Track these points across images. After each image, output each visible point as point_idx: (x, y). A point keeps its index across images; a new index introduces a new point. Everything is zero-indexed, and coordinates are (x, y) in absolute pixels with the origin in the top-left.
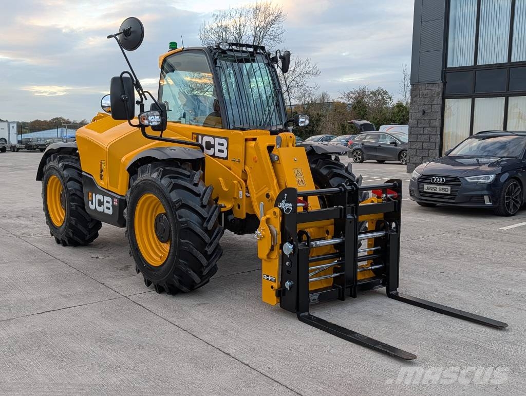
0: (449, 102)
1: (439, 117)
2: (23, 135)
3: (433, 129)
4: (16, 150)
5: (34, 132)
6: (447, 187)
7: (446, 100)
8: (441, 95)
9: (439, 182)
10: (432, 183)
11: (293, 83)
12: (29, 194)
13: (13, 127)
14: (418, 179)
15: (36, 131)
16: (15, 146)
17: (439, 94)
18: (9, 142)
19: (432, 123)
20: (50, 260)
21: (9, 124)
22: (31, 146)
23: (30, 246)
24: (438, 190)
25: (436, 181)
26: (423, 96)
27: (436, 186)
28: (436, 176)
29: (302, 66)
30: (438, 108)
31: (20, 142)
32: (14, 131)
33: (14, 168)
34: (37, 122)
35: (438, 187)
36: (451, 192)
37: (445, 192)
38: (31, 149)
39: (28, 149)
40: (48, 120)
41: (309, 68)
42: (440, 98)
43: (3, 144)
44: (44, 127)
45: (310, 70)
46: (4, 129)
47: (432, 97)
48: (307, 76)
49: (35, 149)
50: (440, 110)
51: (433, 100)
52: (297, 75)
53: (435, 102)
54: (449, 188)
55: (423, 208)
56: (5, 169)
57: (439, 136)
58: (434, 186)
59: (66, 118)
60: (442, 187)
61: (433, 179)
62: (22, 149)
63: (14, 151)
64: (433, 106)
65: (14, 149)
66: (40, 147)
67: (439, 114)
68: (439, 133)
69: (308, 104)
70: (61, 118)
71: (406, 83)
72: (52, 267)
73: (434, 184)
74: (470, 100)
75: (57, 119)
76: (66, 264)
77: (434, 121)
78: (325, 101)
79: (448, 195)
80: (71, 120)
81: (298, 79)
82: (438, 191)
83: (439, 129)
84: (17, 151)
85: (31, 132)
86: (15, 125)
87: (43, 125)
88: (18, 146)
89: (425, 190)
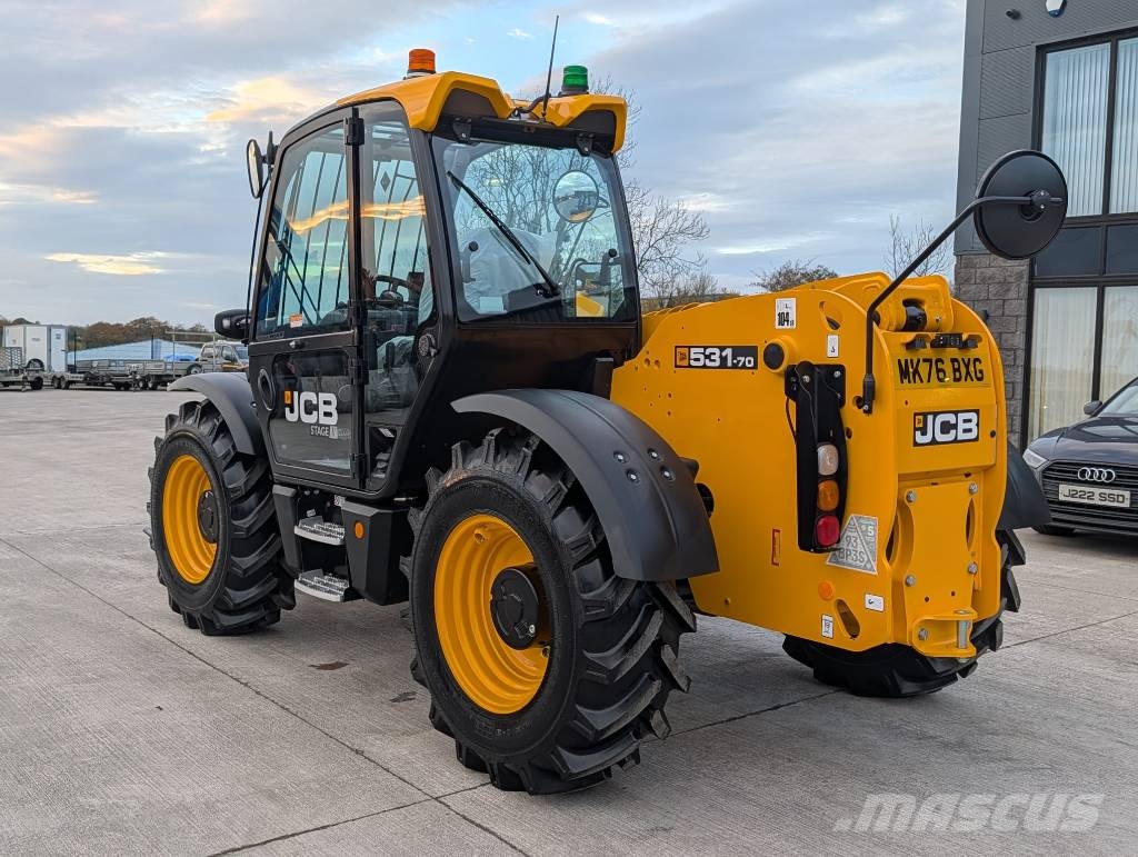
0: (1041, 295)
1: (1022, 327)
2: (78, 352)
3: (1008, 353)
4: (63, 386)
5: (94, 347)
6: (1120, 492)
7: (1037, 290)
8: (1026, 278)
9: (1099, 478)
10: (1080, 482)
11: (652, 252)
12: (111, 488)
13: (58, 337)
14: (1043, 472)
15: (97, 347)
16: (62, 377)
17: (1022, 277)
18: (50, 367)
19: (1006, 341)
20: (202, 675)
21: (49, 330)
22: (97, 378)
23: (143, 631)
24: (1097, 497)
25: (1091, 477)
26: (983, 280)
27: (1092, 490)
28: (1090, 465)
29: (670, 217)
30: (1019, 307)
31: (71, 369)
32: (60, 344)
33: (65, 425)
34: (101, 326)
35: (1097, 491)
36: (1132, 503)
37: (1115, 504)
38: (96, 384)
39: (89, 384)
40: (124, 323)
41: (686, 220)
42: (1024, 285)
43: (37, 371)
44: (115, 336)
45: (686, 224)
46: (38, 340)
47: (1004, 283)
48: (680, 238)
49: (103, 384)
50: (1023, 311)
51: (1008, 290)
52: (660, 235)
53: (1012, 294)
54: (1127, 494)
55: (1042, 537)
56: (44, 426)
57: (1021, 370)
58: (1087, 489)
59: (161, 319)
60: (1107, 491)
61: (1084, 472)
62: (74, 382)
63: (59, 387)
64: (1007, 303)
65: (60, 383)
66: (115, 379)
67: (1022, 320)
68: (1021, 362)
69: (671, 298)
70: (152, 319)
71: (898, 256)
72: (212, 694)
73: (1086, 482)
74: (1094, 291)
75: (143, 321)
76: (246, 685)
77: (1010, 335)
78: (706, 293)
79: (1122, 510)
80: (173, 324)
81: (662, 245)
82: (1097, 501)
83: (1021, 354)
84: (67, 388)
85: (88, 348)
86: (63, 332)
87: (113, 334)
88: (69, 376)
89: (1062, 498)
